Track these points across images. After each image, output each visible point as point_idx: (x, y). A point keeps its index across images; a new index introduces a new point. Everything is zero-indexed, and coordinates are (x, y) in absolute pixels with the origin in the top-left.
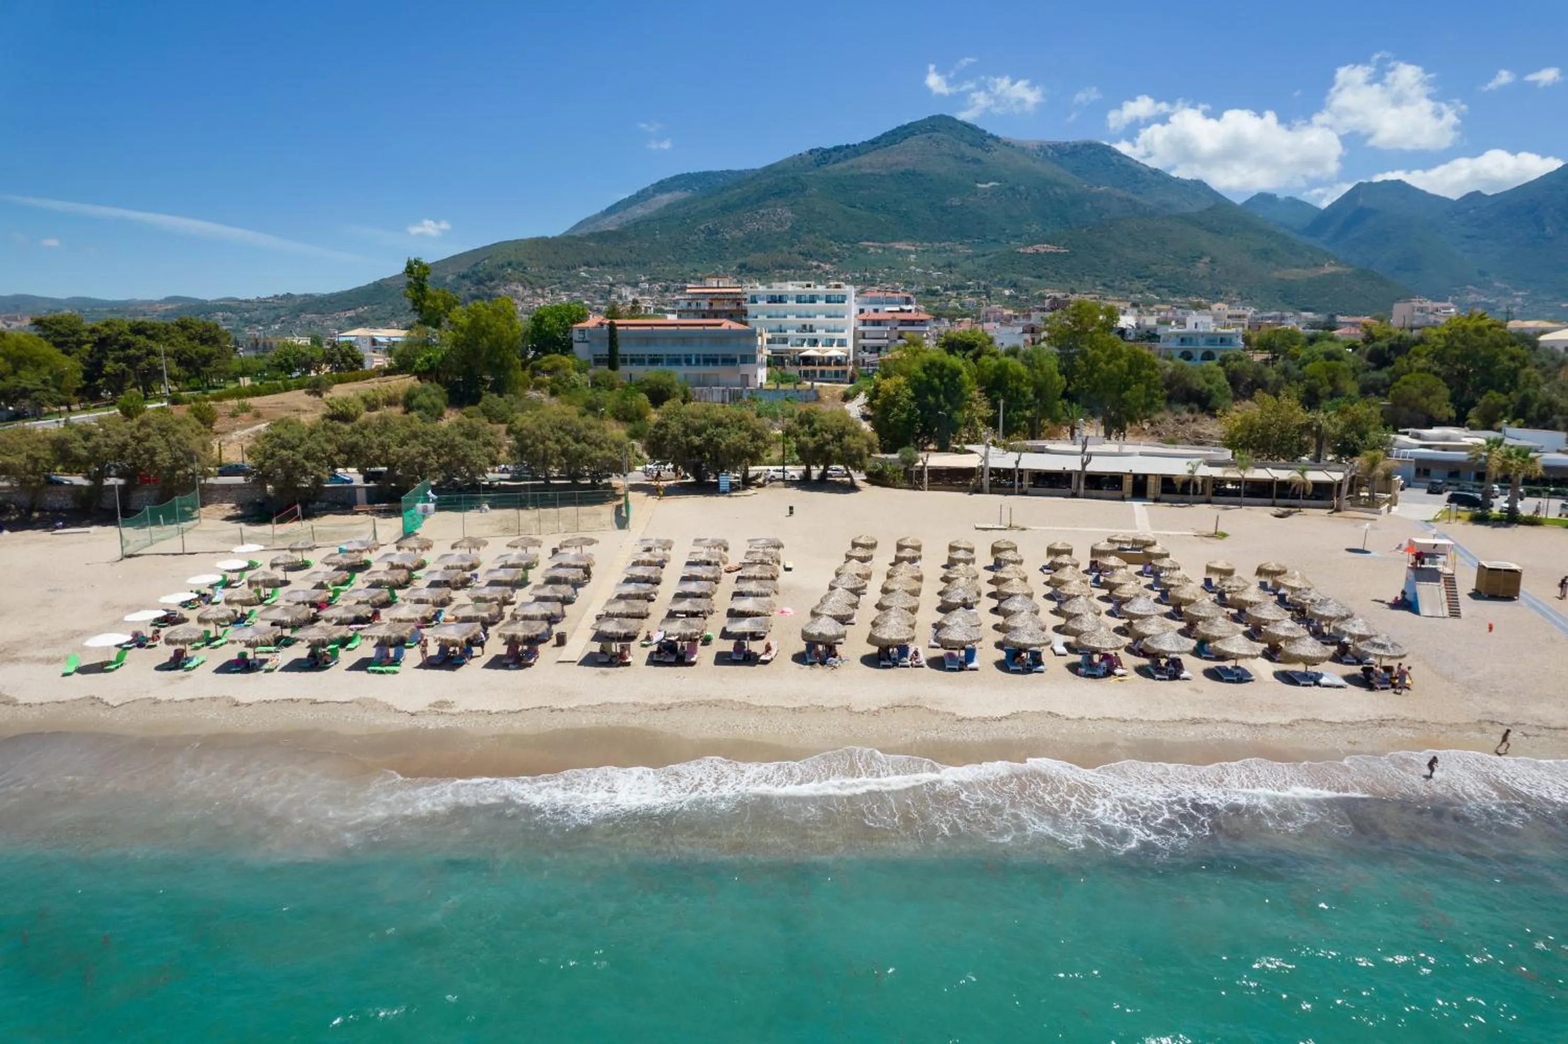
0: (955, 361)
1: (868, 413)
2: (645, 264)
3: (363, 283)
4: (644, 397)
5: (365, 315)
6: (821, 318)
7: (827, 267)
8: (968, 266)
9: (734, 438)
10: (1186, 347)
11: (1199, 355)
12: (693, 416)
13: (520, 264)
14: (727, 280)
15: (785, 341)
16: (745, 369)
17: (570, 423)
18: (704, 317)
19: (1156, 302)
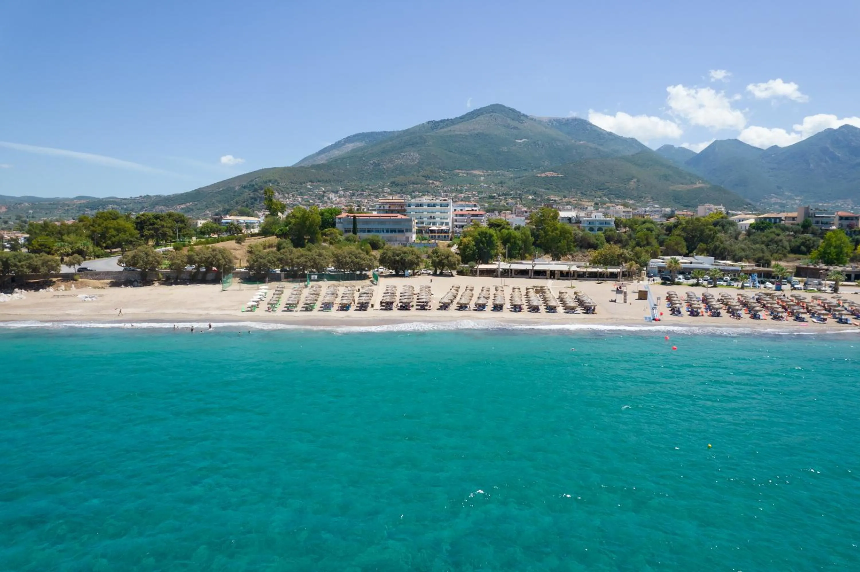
0: (492, 231)
1: (458, 252)
2: (341, 181)
3: (189, 190)
4: (369, 245)
5: (191, 207)
6: (438, 213)
7: (437, 183)
8: (511, 183)
9: (410, 257)
10: (591, 226)
11: (596, 229)
12: (396, 250)
13: (276, 181)
14: (396, 197)
15: (423, 223)
16: (408, 234)
17: (354, 252)
18: (387, 212)
19: (607, 202)
